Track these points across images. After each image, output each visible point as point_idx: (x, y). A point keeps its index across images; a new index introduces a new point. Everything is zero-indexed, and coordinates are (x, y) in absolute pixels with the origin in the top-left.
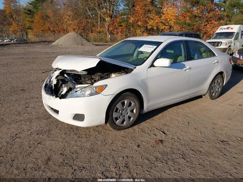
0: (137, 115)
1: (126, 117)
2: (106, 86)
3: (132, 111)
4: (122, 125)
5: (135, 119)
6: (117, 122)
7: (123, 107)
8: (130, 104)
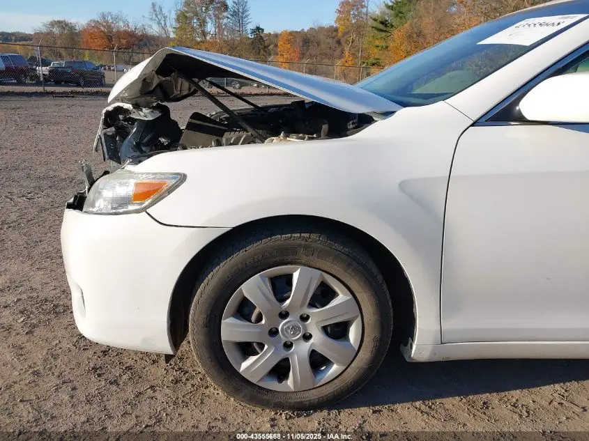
0: (365, 356)
1: (300, 352)
2: (182, 178)
3: (337, 331)
4: (273, 385)
5: (353, 372)
6: (245, 365)
7: (282, 300)
8: (323, 295)
